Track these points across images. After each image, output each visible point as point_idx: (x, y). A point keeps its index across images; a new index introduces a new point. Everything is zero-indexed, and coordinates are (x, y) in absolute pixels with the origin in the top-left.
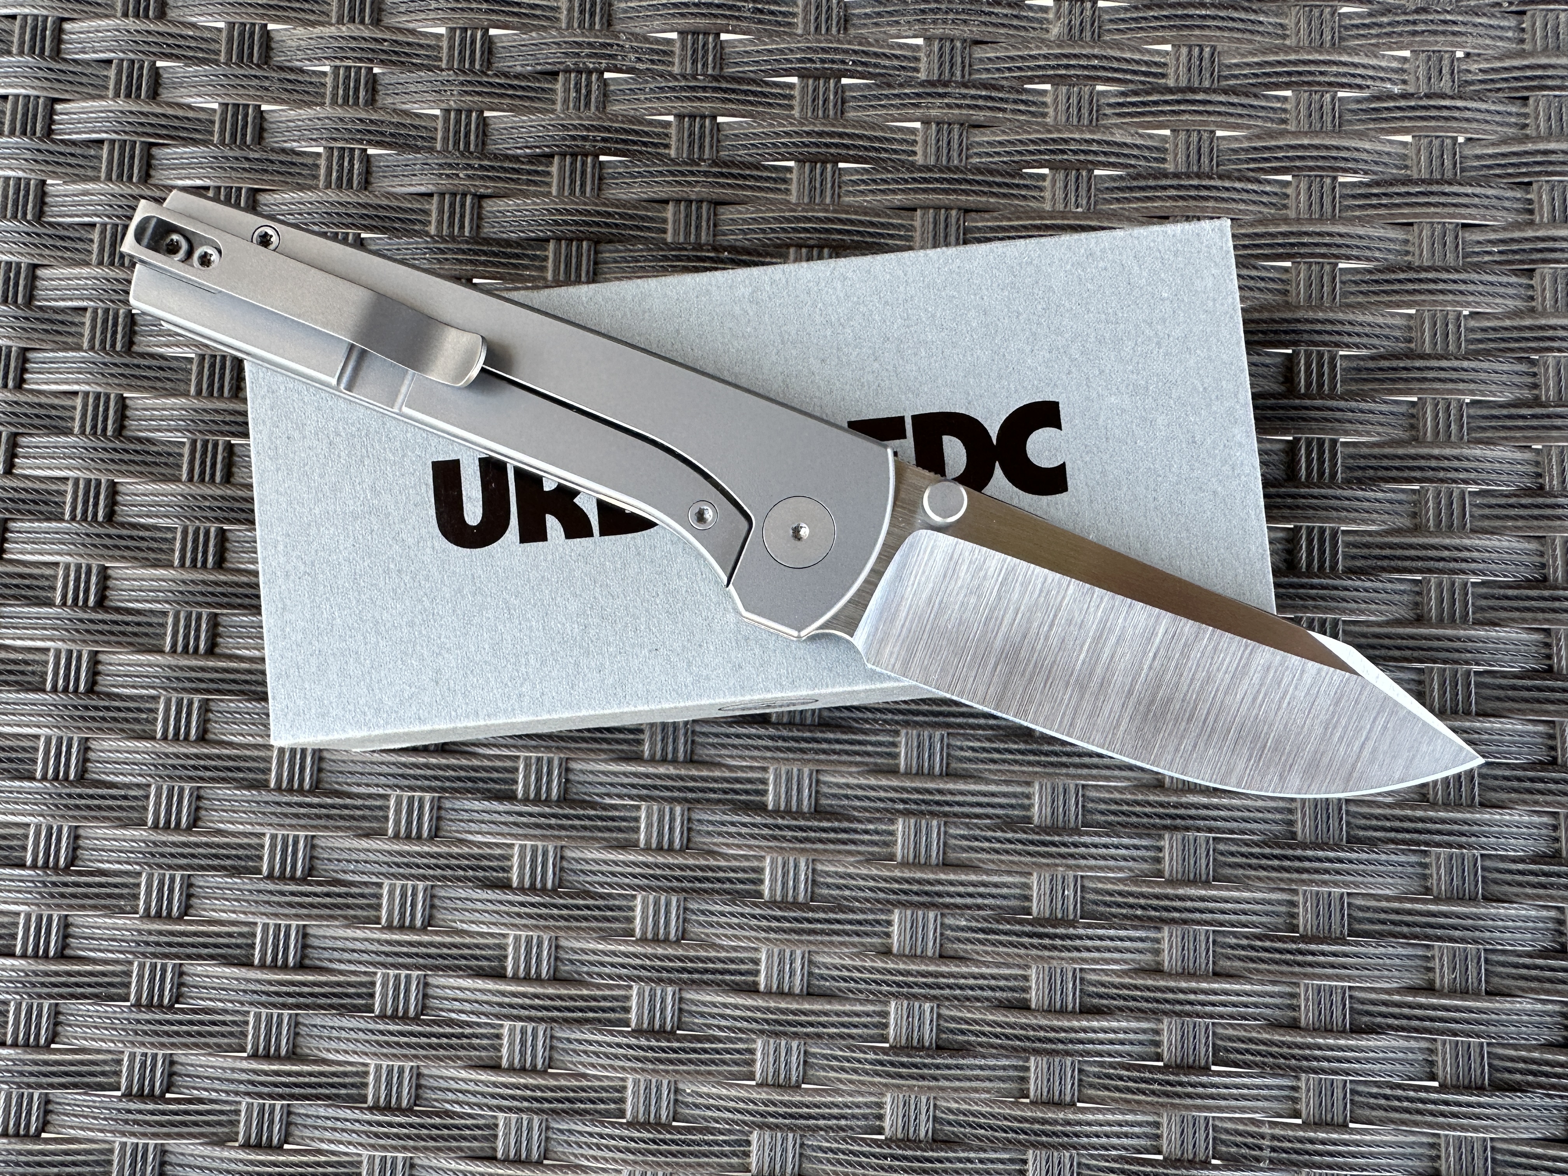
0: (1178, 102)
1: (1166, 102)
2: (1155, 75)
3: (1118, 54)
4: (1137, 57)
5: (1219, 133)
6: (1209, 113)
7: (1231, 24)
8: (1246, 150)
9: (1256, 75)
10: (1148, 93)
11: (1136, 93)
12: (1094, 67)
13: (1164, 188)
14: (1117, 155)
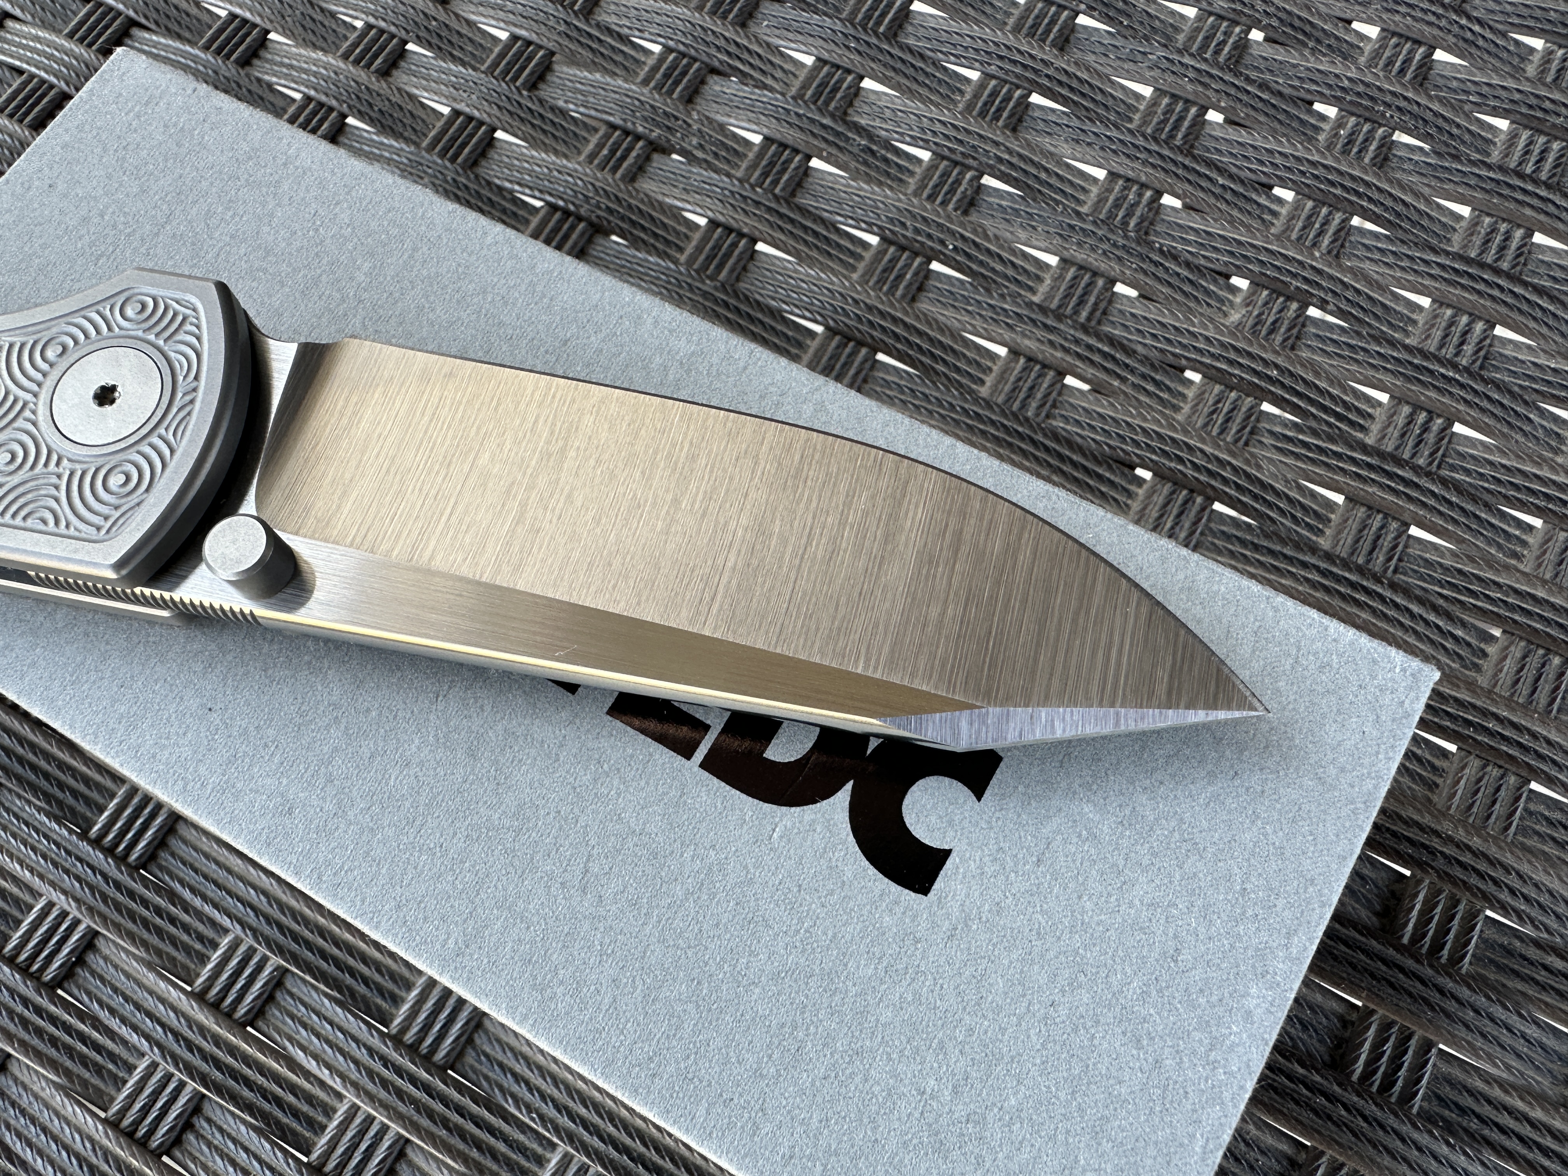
0: (1370, 466)
1: (1353, 461)
2: (1352, 423)
3: (1310, 377)
4: (1335, 392)
5: (1414, 531)
6: (1409, 498)
7: (1485, 404)
8: (1446, 569)
9: (1499, 481)
10: (1331, 439)
11: (1315, 433)
12: (1270, 379)
13: (1305, 565)
14: (1256, 497)
